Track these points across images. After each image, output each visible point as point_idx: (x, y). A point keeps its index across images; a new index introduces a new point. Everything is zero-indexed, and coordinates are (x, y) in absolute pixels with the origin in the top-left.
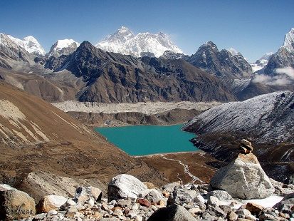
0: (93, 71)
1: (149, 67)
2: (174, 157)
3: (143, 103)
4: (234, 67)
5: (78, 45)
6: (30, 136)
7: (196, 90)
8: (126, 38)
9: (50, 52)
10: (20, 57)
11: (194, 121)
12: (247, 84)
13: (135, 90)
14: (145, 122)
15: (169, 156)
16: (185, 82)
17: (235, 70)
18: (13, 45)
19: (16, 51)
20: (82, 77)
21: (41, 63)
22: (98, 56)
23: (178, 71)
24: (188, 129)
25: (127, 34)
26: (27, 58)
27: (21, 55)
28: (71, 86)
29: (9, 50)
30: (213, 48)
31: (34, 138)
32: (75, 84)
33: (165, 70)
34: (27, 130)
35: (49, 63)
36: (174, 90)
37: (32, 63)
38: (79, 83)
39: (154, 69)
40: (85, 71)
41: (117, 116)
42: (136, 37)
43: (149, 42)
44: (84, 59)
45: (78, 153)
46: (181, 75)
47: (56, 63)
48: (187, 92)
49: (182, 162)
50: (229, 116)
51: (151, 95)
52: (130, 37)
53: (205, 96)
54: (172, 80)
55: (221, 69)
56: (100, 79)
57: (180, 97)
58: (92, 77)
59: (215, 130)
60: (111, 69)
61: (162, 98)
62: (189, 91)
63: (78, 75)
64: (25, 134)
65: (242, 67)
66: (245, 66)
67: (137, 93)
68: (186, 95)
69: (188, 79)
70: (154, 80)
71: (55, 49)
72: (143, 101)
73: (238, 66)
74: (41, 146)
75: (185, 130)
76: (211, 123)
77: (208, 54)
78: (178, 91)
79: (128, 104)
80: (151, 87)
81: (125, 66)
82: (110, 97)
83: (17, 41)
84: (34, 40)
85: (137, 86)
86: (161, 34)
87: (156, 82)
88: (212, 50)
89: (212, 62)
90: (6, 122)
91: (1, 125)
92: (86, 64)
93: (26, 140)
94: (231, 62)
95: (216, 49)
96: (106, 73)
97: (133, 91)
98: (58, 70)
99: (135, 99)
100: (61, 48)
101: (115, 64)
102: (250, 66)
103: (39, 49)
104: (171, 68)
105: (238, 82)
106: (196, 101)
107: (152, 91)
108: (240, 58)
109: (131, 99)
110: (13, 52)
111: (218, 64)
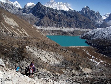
0: (42, 14)
2: (81, 48)
3: (61, 28)
5: (35, 5)
6: (20, 34)
7: (82, 24)
8: (53, 4)
9: (24, 7)
10: (13, 8)
11: (85, 34)
13: (58, 22)
14: (64, 34)
15: (78, 47)
16: (78, 21)
17: (96, 18)
18: (10, 4)
19: (11, 6)
21: (21, 11)
22: (44, 9)
23: (75, 16)
24: (82, 38)
25: (53, 2)
26: (15, 8)
28: (33, 20)
29: (8, 5)
30: (88, 9)
31: (23, 34)
32: (34, 19)
33: (70, 16)
35: (24, 11)
36: (73, 24)
37: (18, 11)
38: (36, 19)
39: (65, 15)
40: (38, 14)
42: (57, 4)
43: (62, 6)
44: (38, 9)
45: (42, 42)
46: (76, 18)
47: (27, 11)
48: (78, 25)
49: (85, 50)
50: (101, 33)
51: (64, 25)
52: (55, 4)
53: (85, 27)
54: (73, 20)
55: (91, 17)
56: (45, 17)
57: (76, 26)
58: (41, 16)
59: (95, 38)
60: (49, 14)
61: (68, 26)
63: (36, 16)
64: (19, 32)
65: (99, 17)
66: (100, 17)
68: (78, 26)
70: (66, 19)
71: (26, 6)
72: (61, 27)
73: (97, 16)
74: (25, 38)
76: (92, 36)
77: (86, 11)
78: (75, 24)
79: (55, 28)
80: (65, 22)
81: (55, 13)
82: (48, 25)
83: (12, 2)
84: (18, 3)
85: (59, 21)
86: (66, 3)
87: (67, 20)
88: (87, 10)
89: (87, 14)
90: (10, 26)
91: (8, 28)
92: (39, 12)
93: (19, 35)
94: (95, 15)
95: (89, 9)
96: (47, 15)
97: (58, 23)
98: (27, 13)
99: (58, 26)
100: (29, 6)
101: (51, 12)
102: (102, 17)
103: (20, 6)
104: (72, 15)
105: (98, 22)
106: (82, 28)
107: (65, 23)
108: (98, 13)
109: (56, 26)
110: (10, 6)
111: (89, 15)
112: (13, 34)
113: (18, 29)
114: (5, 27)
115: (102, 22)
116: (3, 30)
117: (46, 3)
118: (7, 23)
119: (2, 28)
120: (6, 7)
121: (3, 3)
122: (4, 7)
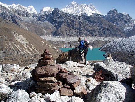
0: (59, 22)
1: (85, 20)
4: (125, 21)
5: (53, 10)
6: (31, 51)
7: (107, 32)
8: (75, 6)
9: (40, 13)
10: (27, 15)
11: (105, 46)
12: (131, 29)
16: (102, 28)
17: (126, 23)
18: (23, 10)
20: (54, 25)
21: (36, 18)
22: (62, 15)
23: (98, 22)
25: (75, 5)
26: (29, 16)
27: (27, 14)
28: (49, 29)
29: (21, 12)
31: (33, 52)
32: (51, 28)
33: (93, 22)
34: (29, 48)
35: (39, 18)
36: (96, 32)
37: (32, 18)
38: (53, 27)
39: (87, 21)
40: (56, 22)
41: (70, 43)
42: (79, 7)
43: (85, 8)
44: (55, 16)
47: (42, 18)
48: (102, 32)
50: (122, 44)
51: (86, 34)
52: (77, 6)
53: (111, 35)
54: (96, 27)
55: (119, 22)
56: (63, 26)
57: (99, 35)
58: (58, 24)
59: (115, 50)
60: (68, 21)
61: (91, 35)
62: (103, 32)
63: (52, 24)
64: (29, 50)
65: (129, 21)
66: (131, 21)
67: (79, 32)
68: (102, 34)
69: (103, 27)
70: (87, 27)
71: (42, 11)
72: (82, 36)
73: (127, 20)
74: (36, 55)
75: (101, 50)
76: (113, 47)
77: (113, 15)
78: (98, 32)
79: (75, 37)
80: (86, 30)
81: (74, 20)
82: (67, 34)
83: (25, 8)
84: (33, 7)
85: (80, 29)
86: (91, 5)
87: (88, 27)
88: (115, 13)
89: (115, 18)
90: (20, 45)
91: (18, 46)
92: (56, 19)
93: (29, 53)
94: (124, 19)
95: (117, 12)
96: (65, 23)
97: (78, 31)
98: (43, 21)
99: (79, 35)
100: (45, 11)
101: (70, 19)
102: (133, 21)
103: (35, 12)
104: (95, 21)
105: (127, 28)
106: (107, 37)
107: (86, 32)
108: (128, 17)
109: (76, 35)
110: (23, 13)
111: (117, 20)
112: (23, 52)
113: (28, 47)
114: (15, 45)
115: (131, 28)
116: (14, 49)
117: (67, 6)
118: (18, 41)
119: (13, 47)
120: (19, 14)
121: (15, 10)
122: (16, 14)
